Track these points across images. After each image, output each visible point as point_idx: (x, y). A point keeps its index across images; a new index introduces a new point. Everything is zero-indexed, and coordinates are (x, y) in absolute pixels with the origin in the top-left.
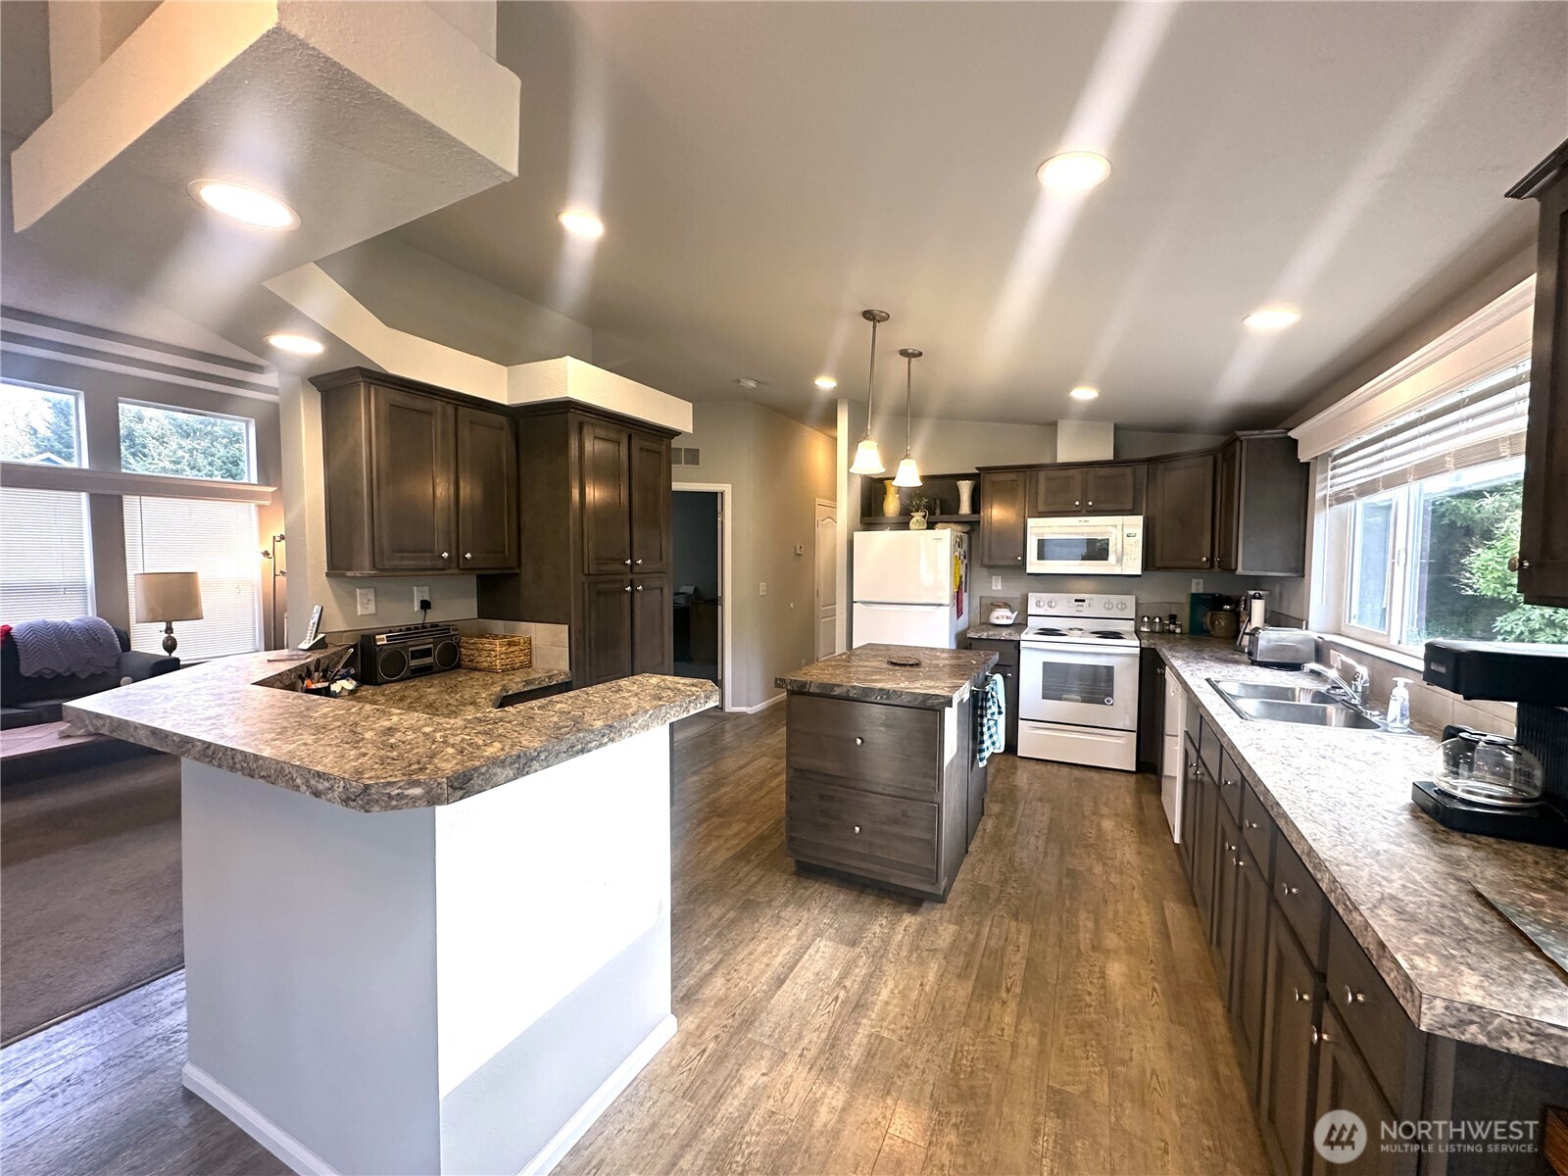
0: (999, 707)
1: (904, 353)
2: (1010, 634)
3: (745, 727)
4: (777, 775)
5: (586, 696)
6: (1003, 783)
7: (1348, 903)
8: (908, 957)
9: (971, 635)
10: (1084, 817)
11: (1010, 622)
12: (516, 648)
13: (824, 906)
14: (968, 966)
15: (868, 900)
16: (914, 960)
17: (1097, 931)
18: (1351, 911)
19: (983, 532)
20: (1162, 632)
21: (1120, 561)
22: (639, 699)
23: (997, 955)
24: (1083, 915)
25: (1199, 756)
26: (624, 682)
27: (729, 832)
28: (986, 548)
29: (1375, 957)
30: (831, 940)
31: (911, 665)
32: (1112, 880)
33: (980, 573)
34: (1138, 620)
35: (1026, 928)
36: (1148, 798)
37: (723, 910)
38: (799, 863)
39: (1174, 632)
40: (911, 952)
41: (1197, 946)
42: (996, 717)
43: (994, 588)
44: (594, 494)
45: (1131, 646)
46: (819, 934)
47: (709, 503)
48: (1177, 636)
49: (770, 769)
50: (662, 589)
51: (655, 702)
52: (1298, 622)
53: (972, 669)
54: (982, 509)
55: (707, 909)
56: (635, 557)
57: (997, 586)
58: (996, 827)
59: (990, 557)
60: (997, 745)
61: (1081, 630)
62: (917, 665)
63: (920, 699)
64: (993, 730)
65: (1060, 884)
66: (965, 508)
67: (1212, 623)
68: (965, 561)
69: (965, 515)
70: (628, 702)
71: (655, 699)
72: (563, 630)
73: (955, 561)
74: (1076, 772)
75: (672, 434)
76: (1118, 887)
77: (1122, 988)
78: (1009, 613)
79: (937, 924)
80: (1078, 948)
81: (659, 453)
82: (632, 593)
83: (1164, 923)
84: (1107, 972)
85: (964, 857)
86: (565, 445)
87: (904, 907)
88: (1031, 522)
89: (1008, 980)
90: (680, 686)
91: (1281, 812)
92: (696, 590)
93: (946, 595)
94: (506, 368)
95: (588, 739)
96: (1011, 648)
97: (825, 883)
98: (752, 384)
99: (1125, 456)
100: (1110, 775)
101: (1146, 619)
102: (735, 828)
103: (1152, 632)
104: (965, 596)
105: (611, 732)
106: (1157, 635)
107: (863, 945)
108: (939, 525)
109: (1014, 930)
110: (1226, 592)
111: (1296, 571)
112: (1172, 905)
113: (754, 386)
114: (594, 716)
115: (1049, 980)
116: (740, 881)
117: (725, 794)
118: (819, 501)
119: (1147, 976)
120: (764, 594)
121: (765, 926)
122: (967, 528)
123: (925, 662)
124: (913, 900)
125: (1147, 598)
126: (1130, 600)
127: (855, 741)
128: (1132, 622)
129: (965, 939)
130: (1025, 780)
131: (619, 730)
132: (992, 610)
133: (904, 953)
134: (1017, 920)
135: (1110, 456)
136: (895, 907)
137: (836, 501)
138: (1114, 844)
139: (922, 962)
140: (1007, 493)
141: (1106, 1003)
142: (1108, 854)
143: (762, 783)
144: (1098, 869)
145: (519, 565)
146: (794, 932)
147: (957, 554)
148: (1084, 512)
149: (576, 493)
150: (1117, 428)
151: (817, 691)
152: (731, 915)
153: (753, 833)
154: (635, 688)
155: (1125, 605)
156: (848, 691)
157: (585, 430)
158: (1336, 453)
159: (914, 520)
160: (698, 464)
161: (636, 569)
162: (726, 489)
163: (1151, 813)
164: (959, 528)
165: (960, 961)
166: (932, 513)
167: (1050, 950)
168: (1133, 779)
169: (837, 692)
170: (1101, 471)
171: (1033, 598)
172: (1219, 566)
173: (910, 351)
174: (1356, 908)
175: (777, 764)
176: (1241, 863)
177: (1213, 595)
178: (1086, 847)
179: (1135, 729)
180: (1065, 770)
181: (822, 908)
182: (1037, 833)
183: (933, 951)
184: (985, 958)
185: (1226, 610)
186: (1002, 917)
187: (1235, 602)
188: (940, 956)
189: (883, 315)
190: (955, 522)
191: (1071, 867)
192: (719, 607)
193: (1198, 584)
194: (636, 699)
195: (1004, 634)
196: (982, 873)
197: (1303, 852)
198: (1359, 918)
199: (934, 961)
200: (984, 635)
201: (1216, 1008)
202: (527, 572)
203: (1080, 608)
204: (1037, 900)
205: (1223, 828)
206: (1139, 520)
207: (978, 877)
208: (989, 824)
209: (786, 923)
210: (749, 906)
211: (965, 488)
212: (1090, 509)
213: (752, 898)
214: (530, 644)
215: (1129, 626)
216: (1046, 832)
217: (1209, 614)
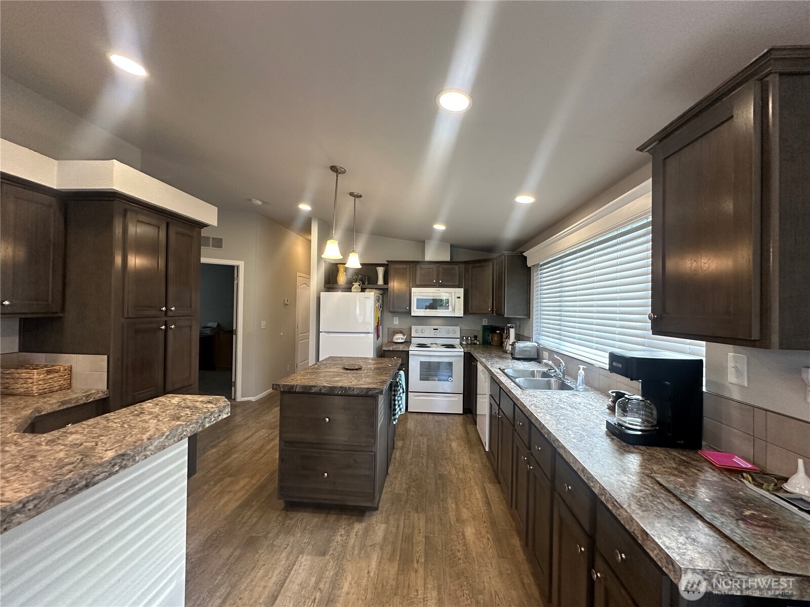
0: (403, 389)
1: (352, 194)
2: (404, 348)
3: (251, 410)
4: (273, 440)
5: (105, 423)
6: (402, 428)
7: (616, 504)
8: (360, 553)
9: (385, 348)
10: (443, 442)
11: (403, 341)
12: (56, 375)
13: (304, 530)
14: (394, 551)
15: (332, 518)
16: (362, 555)
17: (457, 509)
18: (618, 509)
19: (390, 294)
20: (471, 344)
21: (454, 310)
22: (159, 420)
23: (408, 539)
24: (450, 501)
25: (499, 408)
26: (148, 405)
27: (237, 487)
28: (391, 302)
29: (640, 538)
30: (309, 554)
31: (356, 369)
32: (460, 477)
33: (387, 315)
34: (462, 338)
35: (422, 517)
36: (470, 427)
37: (232, 549)
38: (287, 503)
39: (476, 344)
40: (361, 550)
41: (503, 508)
42: (401, 395)
43: (395, 323)
44: (136, 261)
45: (460, 351)
46: (301, 552)
47: (229, 272)
48: (477, 346)
49: (267, 437)
50: (191, 327)
51: (174, 422)
52: (529, 339)
53: (390, 370)
54: (389, 282)
55: (218, 552)
56: (169, 306)
57: (396, 322)
58: (401, 455)
59: (393, 307)
60: (402, 410)
61: (436, 344)
62: (360, 369)
63: (365, 391)
64: (400, 402)
65: (436, 484)
66: (381, 281)
67: (492, 339)
68: (381, 309)
69: (381, 285)
70: (147, 424)
71: (173, 420)
72: (102, 361)
73: (376, 309)
74: (436, 417)
75: (202, 225)
76: (464, 480)
77: (474, 542)
78: (402, 337)
79: (375, 526)
80: (450, 522)
81: (192, 237)
82: (166, 330)
83: (487, 497)
84: (466, 534)
85: (386, 477)
86: (110, 224)
87: (354, 518)
88: (414, 290)
89: (417, 554)
90: (198, 404)
91: (561, 445)
92: (218, 325)
93: (371, 328)
94: (56, 162)
95: (95, 473)
96: (404, 355)
97: (305, 512)
98: (259, 203)
99: (455, 260)
100: (452, 417)
101: (465, 338)
102: (242, 483)
103: (467, 344)
104: (381, 327)
105: (123, 459)
106: (469, 345)
107: (330, 553)
108: (367, 290)
109: (416, 519)
110: (497, 325)
111: (527, 315)
112: (489, 485)
113: (261, 204)
114: (108, 445)
115: (438, 548)
116: (245, 523)
117: (235, 458)
118: (298, 274)
119: (483, 531)
120: (265, 327)
121: (263, 555)
122: (381, 292)
123: (364, 366)
124: (360, 512)
125: (465, 327)
126: (458, 329)
127: (325, 420)
128: (459, 339)
129: (391, 533)
130: (413, 425)
131: (134, 456)
132: (394, 335)
133: (356, 552)
134: (417, 512)
135: (448, 259)
136: (349, 519)
137: (310, 275)
138: (458, 455)
139: (368, 556)
140: (401, 275)
141: (467, 554)
142: (457, 462)
143: (261, 448)
144: (453, 472)
145: (63, 310)
146: (284, 554)
147: (377, 305)
148: (437, 285)
149: (118, 260)
150: (452, 246)
151: (301, 391)
152: (237, 553)
153: (255, 484)
154: (157, 410)
155: (456, 331)
156: (321, 389)
157: (129, 214)
158: (541, 264)
159: (354, 286)
160: (222, 248)
161: (170, 313)
162: (241, 264)
163: (472, 435)
164: (378, 292)
165: (389, 548)
166: (364, 283)
167: (436, 528)
168: (461, 417)
169: (314, 390)
170: (445, 266)
171: (414, 328)
172: (496, 313)
173: (355, 194)
174: (622, 507)
175: (271, 433)
176: (531, 467)
177: (492, 326)
178: (446, 459)
179: (462, 392)
180: (431, 416)
181: (303, 531)
182: (422, 456)
183: (373, 546)
184: (403, 542)
185: (497, 333)
186: (410, 512)
187: (502, 330)
188: (378, 548)
189: (343, 170)
190: (376, 289)
191: (440, 473)
192: (234, 336)
193: (485, 321)
194: (155, 421)
195: (401, 348)
196: (397, 486)
197: (578, 469)
198: (625, 513)
199: (375, 552)
200: (391, 349)
201: (516, 542)
202: (71, 316)
203: (436, 333)
204: (426, 498)
205: (517, 447)
206: (462, 290)
207: (395, 488)
208: (397, 454)
209: (278, 548)
210: (251, 543)
211: (381, 271)
212: (440, 284)
213: (254, 535)
214: (71, 371)
215: (457, 342)
216: (426, 454)
217: (491, 335)
